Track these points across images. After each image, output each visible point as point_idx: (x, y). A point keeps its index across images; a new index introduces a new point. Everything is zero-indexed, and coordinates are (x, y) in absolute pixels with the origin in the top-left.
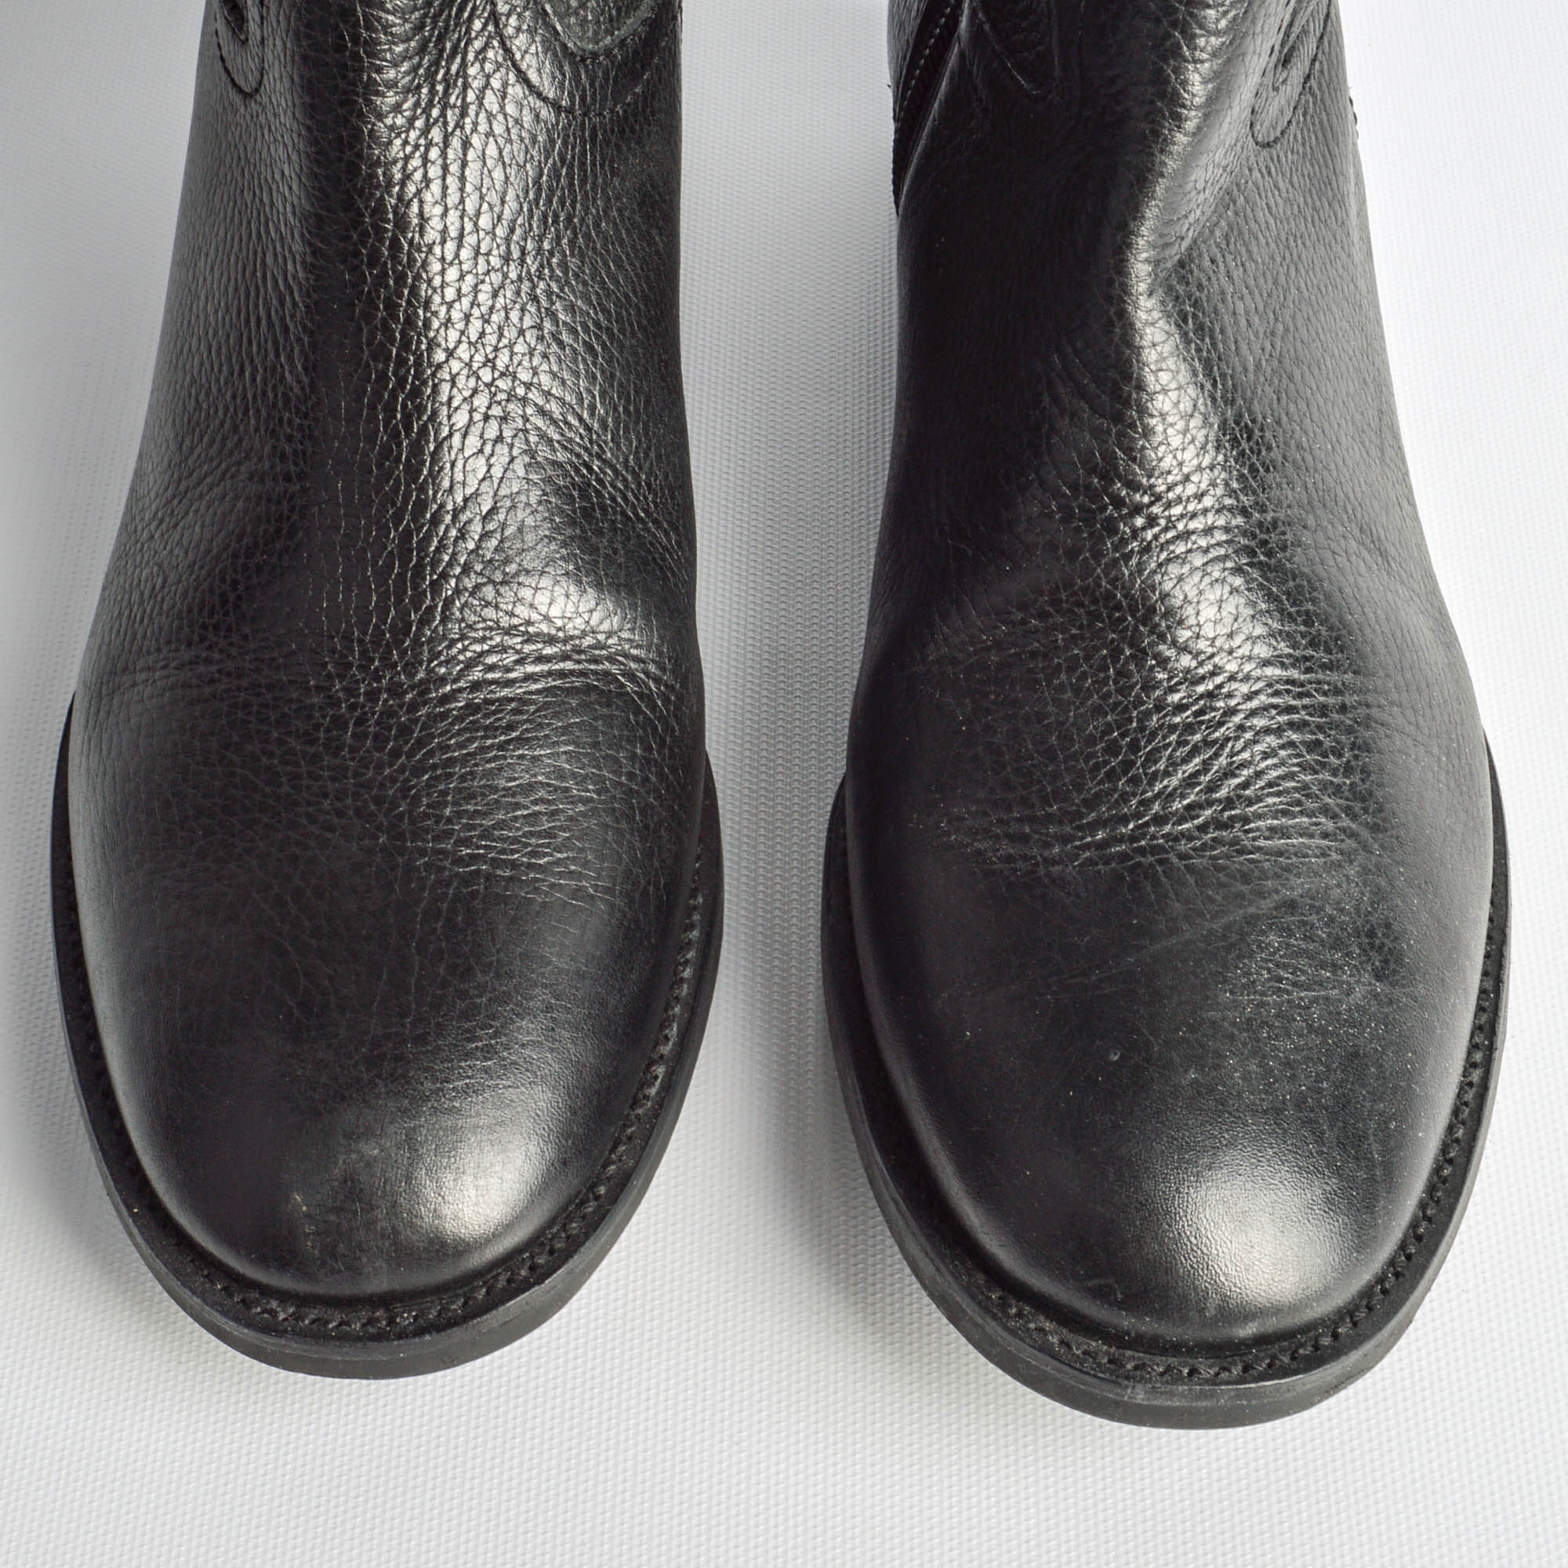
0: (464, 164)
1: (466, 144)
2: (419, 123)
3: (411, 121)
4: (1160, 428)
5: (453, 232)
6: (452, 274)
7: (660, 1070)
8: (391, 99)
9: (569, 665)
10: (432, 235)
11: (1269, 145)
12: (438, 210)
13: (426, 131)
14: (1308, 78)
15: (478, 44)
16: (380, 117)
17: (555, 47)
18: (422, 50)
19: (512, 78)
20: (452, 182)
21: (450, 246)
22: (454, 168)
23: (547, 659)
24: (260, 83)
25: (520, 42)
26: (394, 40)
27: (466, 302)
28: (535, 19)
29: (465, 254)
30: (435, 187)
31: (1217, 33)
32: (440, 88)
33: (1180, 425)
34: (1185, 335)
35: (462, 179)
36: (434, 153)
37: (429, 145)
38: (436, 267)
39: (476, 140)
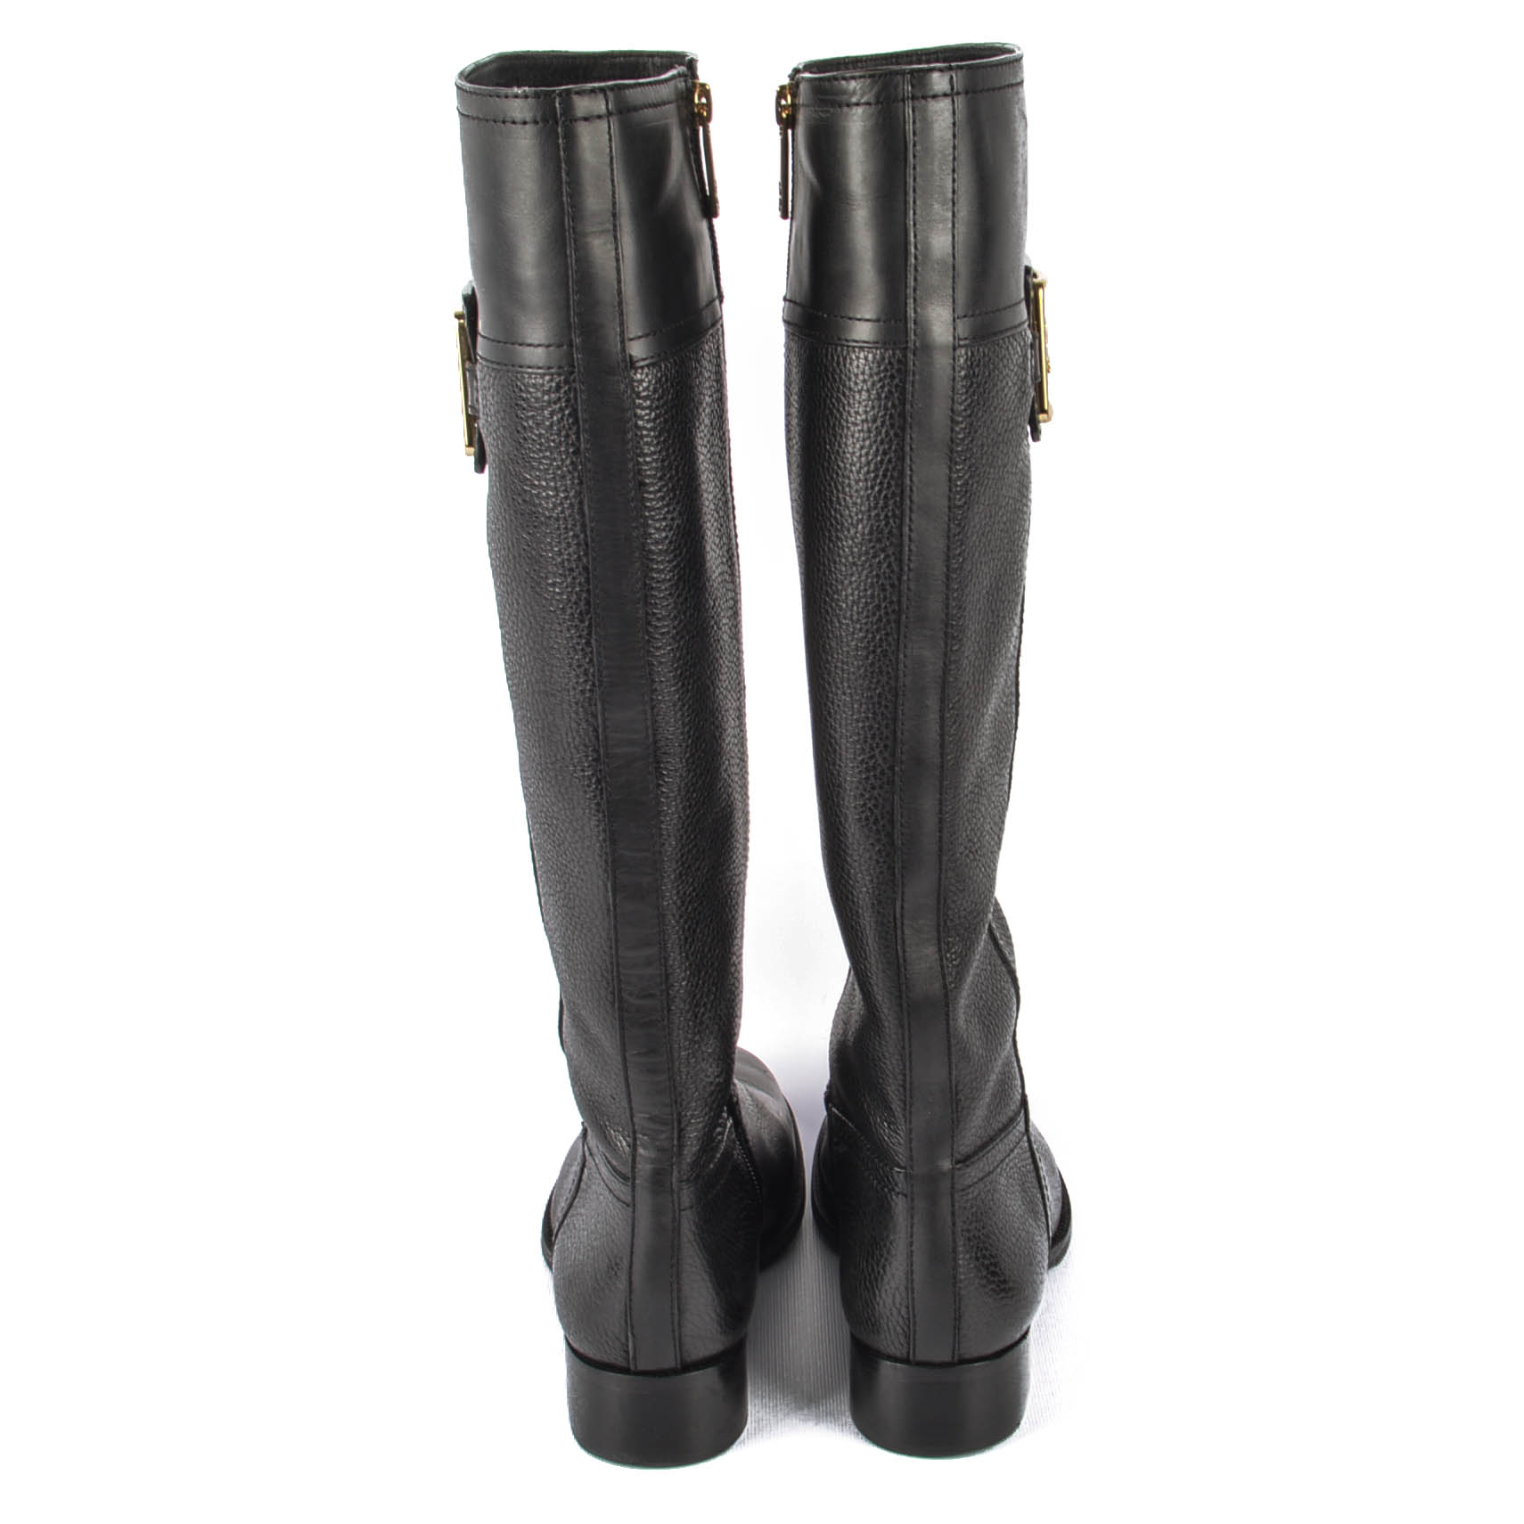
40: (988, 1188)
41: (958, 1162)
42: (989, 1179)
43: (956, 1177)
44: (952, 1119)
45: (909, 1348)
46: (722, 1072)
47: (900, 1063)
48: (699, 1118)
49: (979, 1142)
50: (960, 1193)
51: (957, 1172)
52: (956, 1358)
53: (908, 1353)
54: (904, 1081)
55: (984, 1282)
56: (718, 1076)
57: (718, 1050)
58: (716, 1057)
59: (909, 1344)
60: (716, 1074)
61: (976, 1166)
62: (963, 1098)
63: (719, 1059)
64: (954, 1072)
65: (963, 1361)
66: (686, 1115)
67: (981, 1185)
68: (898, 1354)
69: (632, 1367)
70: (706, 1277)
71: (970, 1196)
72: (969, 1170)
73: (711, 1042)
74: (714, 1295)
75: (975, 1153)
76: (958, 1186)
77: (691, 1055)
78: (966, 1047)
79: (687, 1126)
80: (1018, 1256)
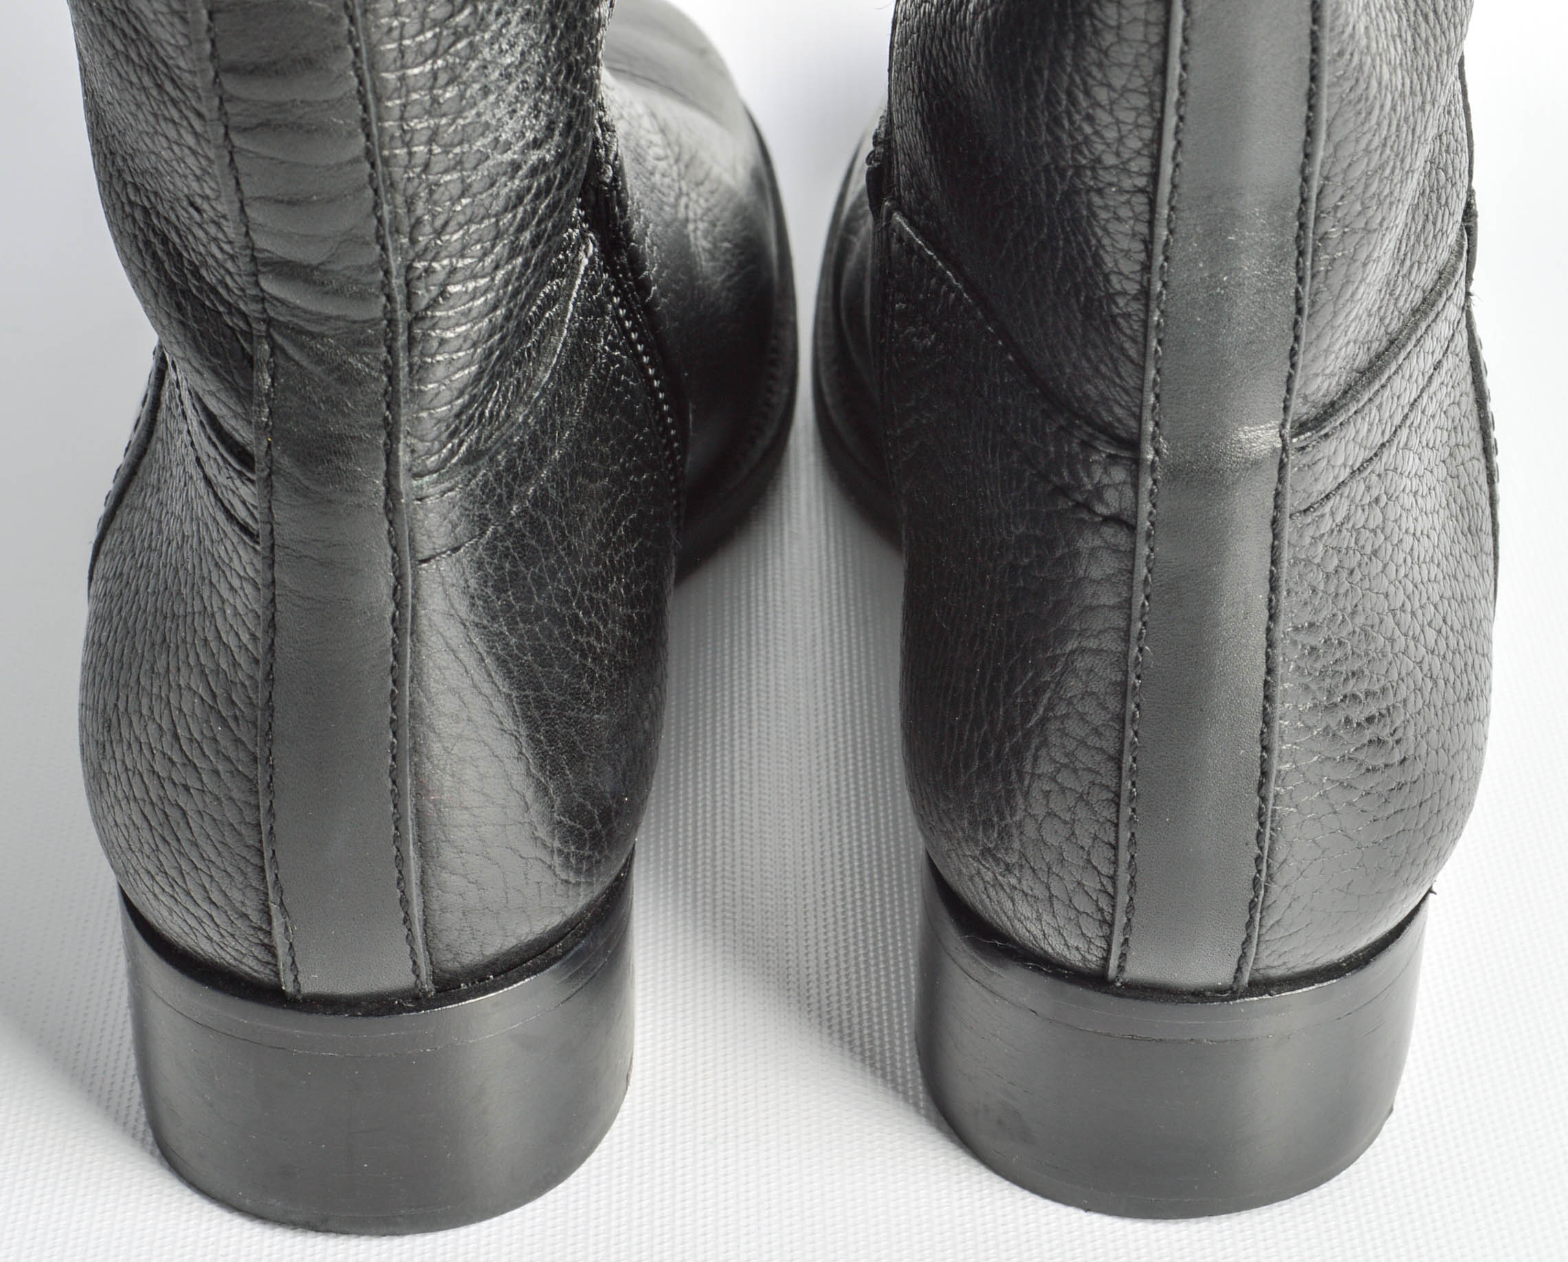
40: (1375, 492)
41: (1302, 427)
42: (1378, 466)
43: (1290, 472)
44: (1298, 298)
45: (1109, 951)
46: (550, 127)
47: (1145, 119)
48: (474, 277)
49: (1362, 360)
50: (1299, 519)
51: (1293, 458)
52: (1246, 978)
53: (1106, 959)
54: (1155, 177)
55: (1347, 773)
56: (536, 144)
57: (535, 56)
58: (531, 80)
59: (1108, 939)
60: (530, 136)
61: (1350, 431)
62: (1335, 233)
63: (540, 85)
64: (1320, 154)
65: (1263, 985)
66: (429, 271)
67: (1358, 488)
68: (1075, 958)
69: (288, 987)
70: (506, 747)
71: (1327, 525)
72: (1328, 447)
73: (512, 30)
74: (529, 795)
75: (1349, 392)
76: (1292, 502)
77: (443, 78)
78: (1361, 65)
79: (433, 304)
80: (1441, 683)
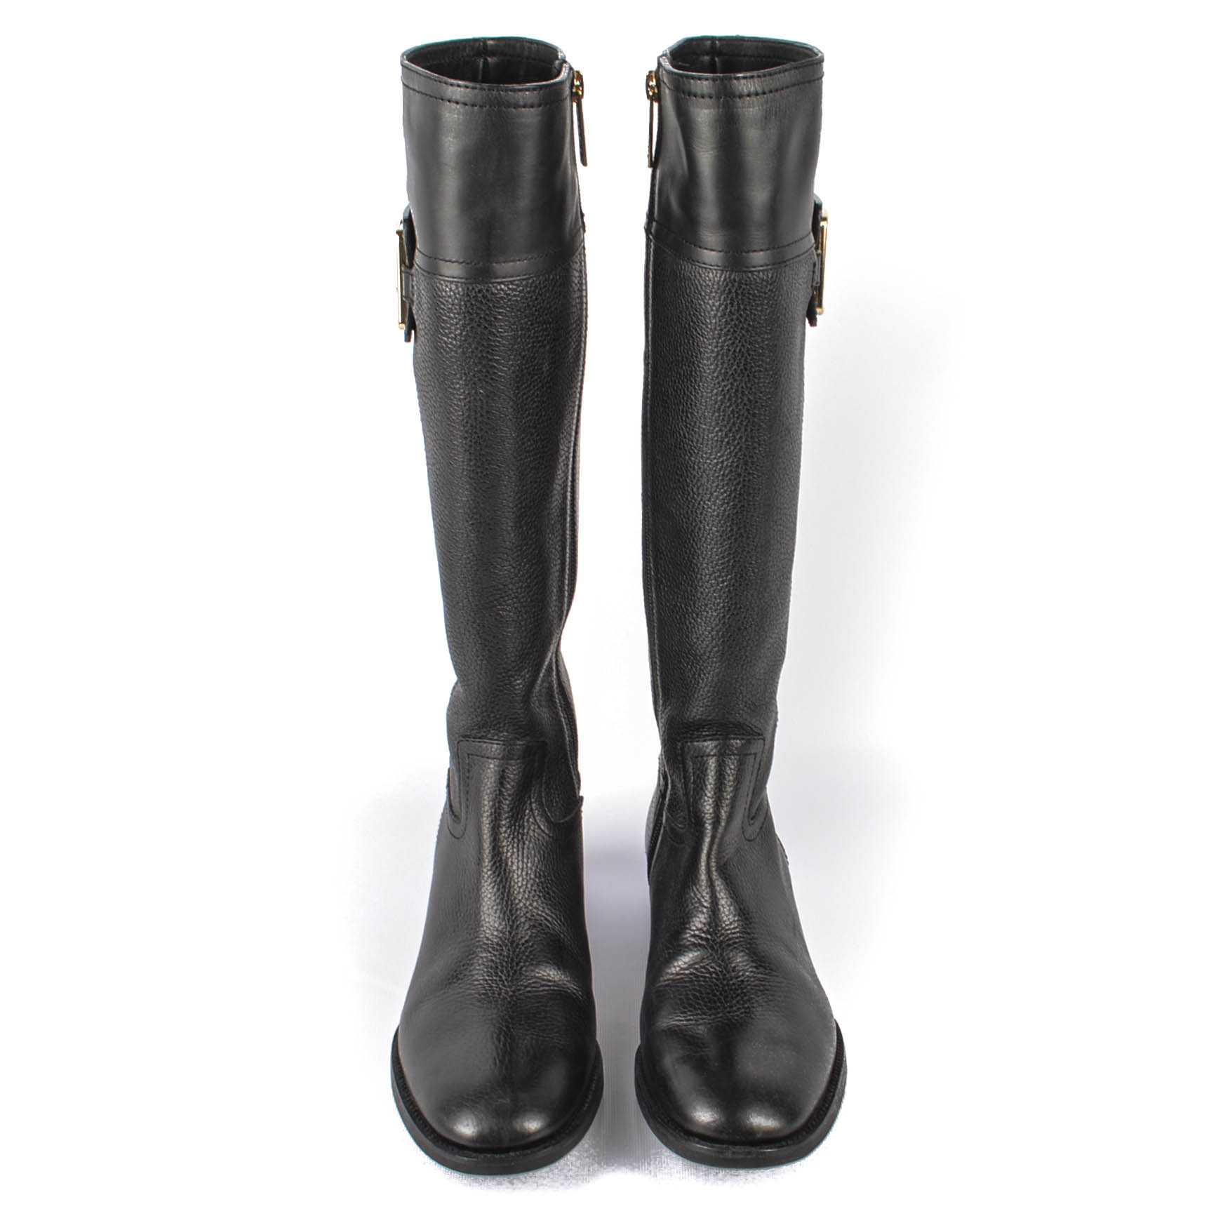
0: (523, 848)
1: (524, 843)
2: (512, 836)
3: (509, 835)
4: (722, 909)
5: (521, 867)
6: (520, 879)
7: (587, 1105)
8: (504, 829)
9: (555, 988)
10: (515, 868)
11: (749, 841)
12: (516, 861)
13: (513, 839)
14: (761, 828)
15: (527, 817)
16: (501, 834)
17: (548, 820)
18: (512, 816)
19: (536, 827)
20: (520, 853)
21: (520, 871)
22: (521, 849)
23: (549, 986)
24: (464, 834)
25: (538, 818)
26: (505, 813)
27: (524, 887)
28: (543, 811)
29: (524, 873)
30: (516, 854)
31: (727, 799)
32: (517, 828)
33: (728, 908)
34: (727, 883)
35: (523, 853)
36: (515, 845)
37: (514, 842)
38: (516, 876)
39: (527, 842)
